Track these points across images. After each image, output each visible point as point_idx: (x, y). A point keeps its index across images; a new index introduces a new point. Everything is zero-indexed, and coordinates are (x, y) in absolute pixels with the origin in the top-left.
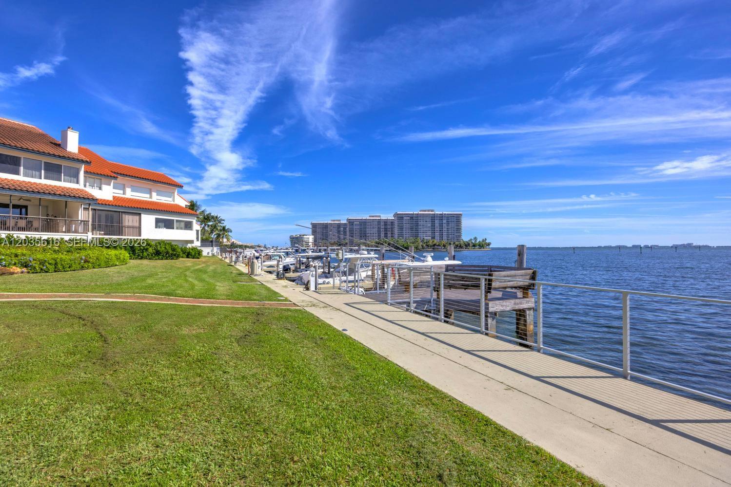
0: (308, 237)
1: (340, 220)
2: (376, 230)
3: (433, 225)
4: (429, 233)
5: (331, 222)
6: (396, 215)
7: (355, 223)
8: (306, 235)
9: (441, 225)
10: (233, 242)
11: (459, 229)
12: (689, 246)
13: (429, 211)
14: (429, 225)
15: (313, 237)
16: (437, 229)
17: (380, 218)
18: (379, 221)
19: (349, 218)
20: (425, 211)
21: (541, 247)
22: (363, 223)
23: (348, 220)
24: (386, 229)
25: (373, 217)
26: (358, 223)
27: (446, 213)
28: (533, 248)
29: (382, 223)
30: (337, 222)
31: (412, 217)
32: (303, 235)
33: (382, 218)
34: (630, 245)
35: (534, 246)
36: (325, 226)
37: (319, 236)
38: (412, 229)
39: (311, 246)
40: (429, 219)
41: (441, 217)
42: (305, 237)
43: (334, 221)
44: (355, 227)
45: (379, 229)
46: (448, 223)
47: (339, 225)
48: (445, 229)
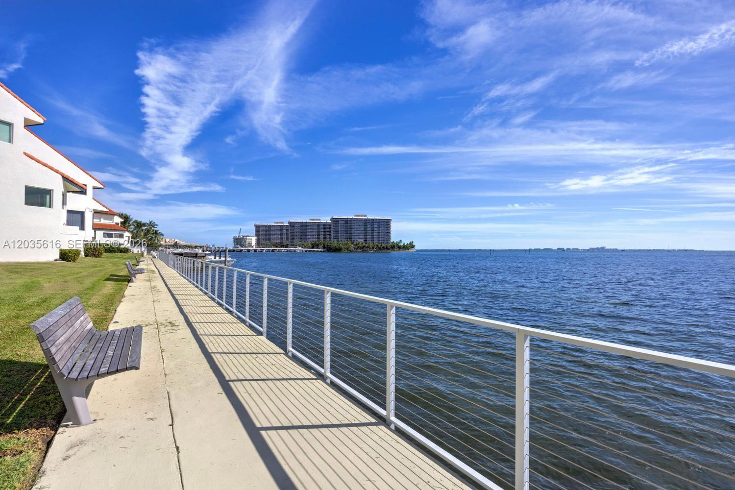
0: (251, 238)
1: (283, 223)
2: (315, 233)
3: (365, 229)
4: (362, 236)
5: (274, 224)
6: (332, 219)
7: (296, 225)
8: (249, 236)
9: (373, 229)
10: (177, 242)
11: (388, 233)
12: (602, 249)
13: (362, 216)
14: (362, 229)
15: (256, 238)
16: (369, 232)
17: (319, 221)
18: (319, 224)
19: (290, 221)
20: (359, 216)
21: (480, 250)
22: (304, 226)
23: (290, 223)
24: (325, 232)
25: (313, 220)
26: (299, 226)
27: (377, 218)
28: (474, 250)
29: (322, 226)
30: (280, 224)
31: (346, 221)
32: (246, 237)
33: (321, 222)
34: (555, 248)
35: (474, 249)
36: (269, 228)
37: (262, 237)
38: (346, 232)
39: (254, 246)
40: (362, 224)
41: (373, 221)
42: (247, 238)
43: (277, 223)
44: (295, 230)
45: (319, 231)
46: (379, 227)
47: (282, 227)
48: (376, 233)
